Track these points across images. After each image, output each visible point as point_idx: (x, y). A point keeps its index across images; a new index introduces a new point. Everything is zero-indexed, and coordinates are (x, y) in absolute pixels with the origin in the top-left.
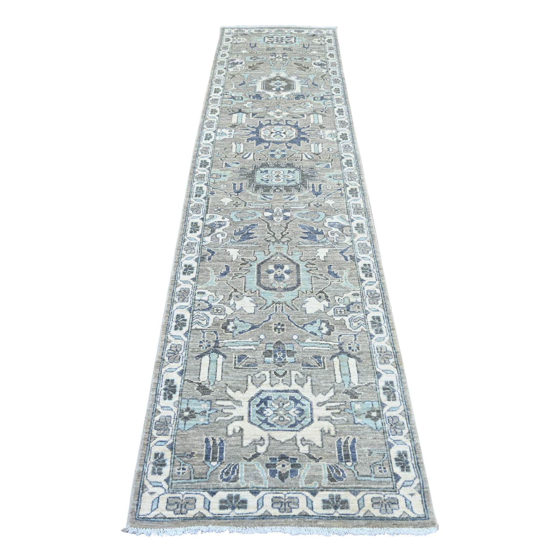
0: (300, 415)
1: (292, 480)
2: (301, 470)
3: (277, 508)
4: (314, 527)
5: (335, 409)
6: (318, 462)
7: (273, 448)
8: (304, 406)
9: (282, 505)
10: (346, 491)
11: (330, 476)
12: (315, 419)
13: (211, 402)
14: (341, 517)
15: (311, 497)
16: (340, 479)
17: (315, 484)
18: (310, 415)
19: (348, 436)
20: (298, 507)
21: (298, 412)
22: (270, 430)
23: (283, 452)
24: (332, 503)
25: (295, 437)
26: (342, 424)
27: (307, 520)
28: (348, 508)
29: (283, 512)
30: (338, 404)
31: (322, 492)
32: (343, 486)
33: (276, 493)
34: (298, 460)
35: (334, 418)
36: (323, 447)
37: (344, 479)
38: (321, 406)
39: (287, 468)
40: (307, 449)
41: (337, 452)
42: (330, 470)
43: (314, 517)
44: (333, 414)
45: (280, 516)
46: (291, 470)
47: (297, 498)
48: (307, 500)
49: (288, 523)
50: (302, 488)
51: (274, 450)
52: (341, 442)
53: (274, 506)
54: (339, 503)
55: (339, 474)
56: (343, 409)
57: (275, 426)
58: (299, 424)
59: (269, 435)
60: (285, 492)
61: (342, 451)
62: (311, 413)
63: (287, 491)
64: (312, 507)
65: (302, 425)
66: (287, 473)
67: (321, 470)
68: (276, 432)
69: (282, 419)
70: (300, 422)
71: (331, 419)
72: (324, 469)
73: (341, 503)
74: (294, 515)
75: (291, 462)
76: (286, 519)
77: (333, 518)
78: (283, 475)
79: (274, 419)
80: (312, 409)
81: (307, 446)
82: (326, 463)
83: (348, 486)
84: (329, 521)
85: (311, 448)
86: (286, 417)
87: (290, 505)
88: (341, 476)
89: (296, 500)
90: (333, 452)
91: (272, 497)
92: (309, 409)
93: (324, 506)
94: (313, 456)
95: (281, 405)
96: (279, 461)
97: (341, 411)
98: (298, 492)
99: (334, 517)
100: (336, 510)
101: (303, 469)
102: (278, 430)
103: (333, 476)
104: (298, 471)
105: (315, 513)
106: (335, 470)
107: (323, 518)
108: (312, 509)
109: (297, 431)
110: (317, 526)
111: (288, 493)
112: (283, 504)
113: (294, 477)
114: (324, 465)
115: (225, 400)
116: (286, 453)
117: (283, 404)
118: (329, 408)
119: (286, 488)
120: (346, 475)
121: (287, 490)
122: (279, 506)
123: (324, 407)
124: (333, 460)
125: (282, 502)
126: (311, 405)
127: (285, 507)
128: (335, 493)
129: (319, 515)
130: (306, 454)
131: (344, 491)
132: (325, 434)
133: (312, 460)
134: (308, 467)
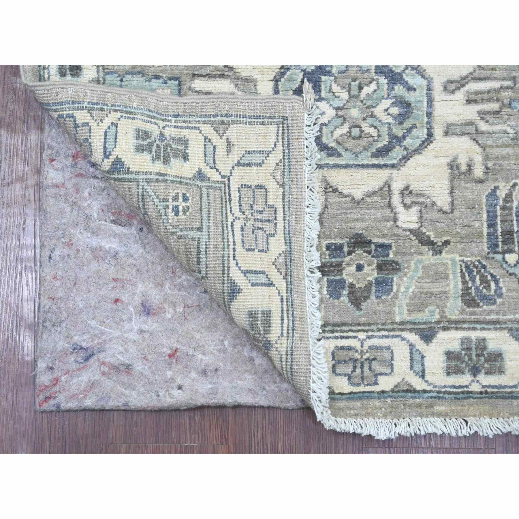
0: (401, 118)
1: (378, 304)
2: (401, 278)
3: (345, 375)
4: (427, 416)
5: (489, 100)
6: (441, 252)
7: (335, 216)
8: (412, 93)
9: (355, 367)
10: (501, 329)
11: (466, 291)
12: (438, 131)
13: (180, 84)
14: (486, 392)
15: (420, 345)
16: (490, 300)
17: (432, 313)
18: (426, 119)
19: (514, 181)
20: (392, 370)
21: (395, 111)
22: (327, 166)
23: (359, 227)
24: (467, 359)
25: (388, 184)
26: (502, 146)
27: (411, 401)
28: (501, 371)
29: (358, 385)
30: (496, 85)
31: (446, 332)
32: (493, 317)
33: (342, 337)
34: (394, 249)
35: (483, 126)
36: (452, 211)
37: (499, 301)
38: (453, 92)
39: (368, 275)
40: (415, 218)
41: (485, 225)
42: (467, 278)
43: (427, 395)
44: (482, 114)
45: (351, 393)
46: (376, 279)
47: (388, 348)
48: (411, 353)
49: (370, 410)
50: (402, 323)
51: (337, 221)
52: (497, 198)
53: (338, 371)
54: (482, 359)
55: (488, 287)
56: (506, 101)
57: (340, 155)
58: (398, 147)
59: (324, 180)
60: (362, 335)
61: (499, 222)
62: (429, 114)
63: (367, 331)
64: (423, 371)
65: (406, 149)
66: (368, 287)
67: (447, 277)
68: (342, 171)
69: (356, 132)
70: (400, 140)
71: (477, 130)
72: (454, 273)
73: (486, 361)
74: (383, 392)
75: (377, 257)
76: (365, 402)
77: (469, 394)
78: (359, 294)
79: (338, 133)
80: (430, 102)
81: (415, 209)
82: (458, 258)
83: (505, 317)
84: (459, 402)
85: (425, 216)
86: (365, 126)
87: (373, 367)
88: (492, 292)
89: (386, 355)
90: (477, 224)
91: (332, 348)
92: (425, 99)
93: (448, 367)
94: (428, 237)
95: (354, 92)
96: (350, 253)
97: (503, 106)
98: (392, 333)
99: (471, 392)
100: (475, 376)
101: (405, 275)
102: (347, 166)
103: (473, 294)
104: (392, 279)
105: (429, 384)
106: (478, 277)
107: (447, 396)
108: (423, 377)
109: (393, 166)
110: (433, 414)
111: (369, 337)
112: (359, 365)
113: (384, 297)
114: (453, 260)
115: (215, 76)
116: (366, 229)
117: (360, 88)
118: (473, 97)
119: (364, 325)
120: (504, 290)
121: (366, 328)
122: (349, 370)
123: (460, 95)
124: (474, 248)
125: (356, 360)
126: (429, 89)
127: (362, 372)
128: (474, 335)
129: (437, 389)
130: (411, 231)
131: (496, 329)
132: (461, 174)
133: (425, 249)
134: (416, 270)
